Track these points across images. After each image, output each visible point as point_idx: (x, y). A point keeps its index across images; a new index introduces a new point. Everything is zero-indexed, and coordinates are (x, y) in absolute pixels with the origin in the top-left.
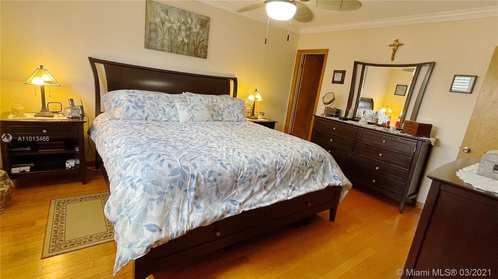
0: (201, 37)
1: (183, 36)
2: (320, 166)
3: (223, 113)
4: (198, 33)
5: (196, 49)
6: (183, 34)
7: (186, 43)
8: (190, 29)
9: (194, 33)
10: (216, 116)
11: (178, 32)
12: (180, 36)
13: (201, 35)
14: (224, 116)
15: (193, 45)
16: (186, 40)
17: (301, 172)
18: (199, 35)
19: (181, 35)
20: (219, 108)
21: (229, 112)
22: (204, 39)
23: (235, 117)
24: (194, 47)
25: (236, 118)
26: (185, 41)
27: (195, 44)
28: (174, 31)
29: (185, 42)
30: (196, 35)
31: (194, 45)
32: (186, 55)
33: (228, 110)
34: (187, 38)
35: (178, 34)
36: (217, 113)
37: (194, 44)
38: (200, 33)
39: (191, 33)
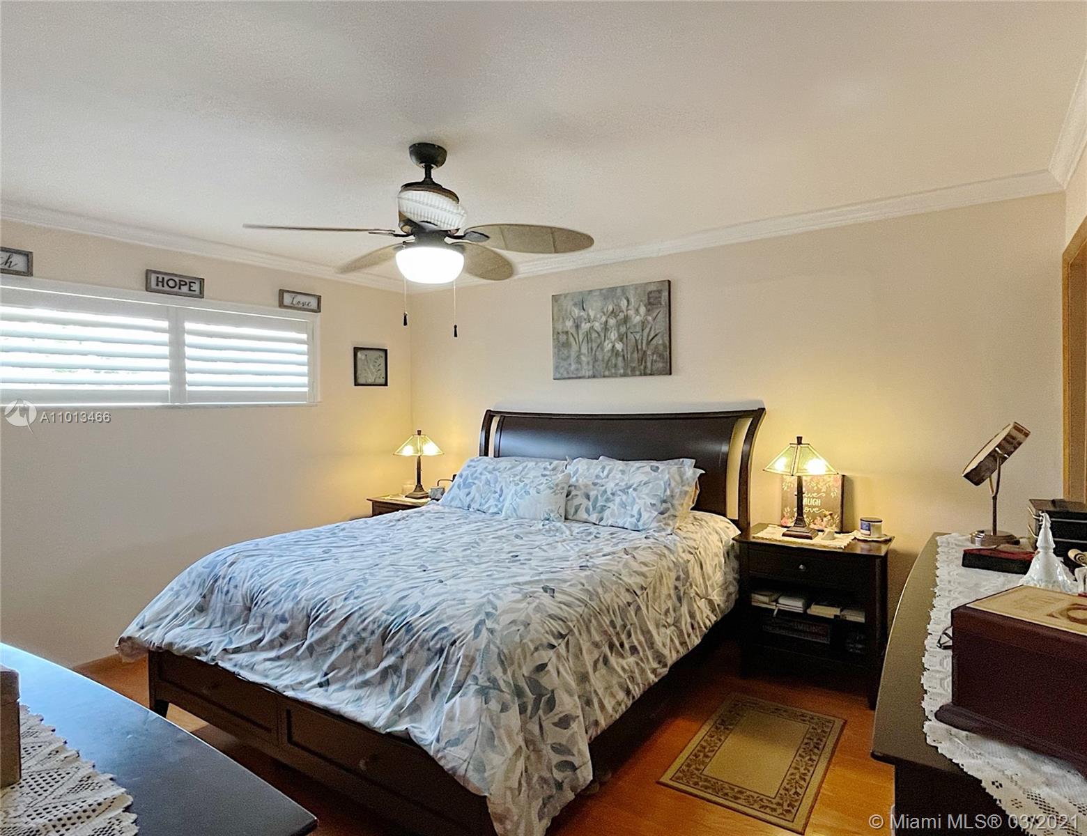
0: (651, 328)
1: (613, 340)
2: (428, 663)
3: (608, 505)
4: (643, 324)
5: (642, 359)
6: (613, 335)
7: (620, 350)
8: (626, 320)
9: (635, 326)
10: (587, 511)
11: (602, 335)
12: (607, 342)
13: (649, 326)
14: (607, 513)
15: (636, 352)
16: (619, 346)
17: (361, 650)
18: (646, 327)
19: (608, 339)
20: (601, 492)
21: (624, 503)
22: (657, 332)
23: (632, 516)
24: (636, 356)
25: (634, 520)
26: (618, 348)
27: (639, 347)
28: (597, 335)
29: (618, 351)
30: (638, 328)
31: (638, 352)
32: (622, 376)
33: (624, 497)
34: (621, 340)
35: (603, 338)
36: (592, 504)
37: (637, 349)
38: (648, 322)
39: (627, 329)
